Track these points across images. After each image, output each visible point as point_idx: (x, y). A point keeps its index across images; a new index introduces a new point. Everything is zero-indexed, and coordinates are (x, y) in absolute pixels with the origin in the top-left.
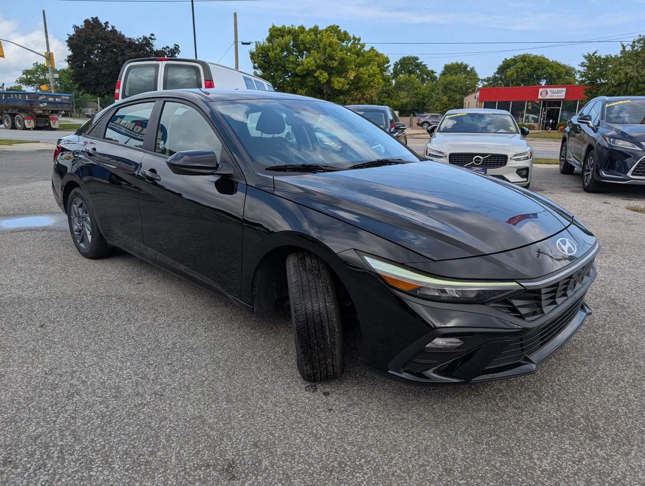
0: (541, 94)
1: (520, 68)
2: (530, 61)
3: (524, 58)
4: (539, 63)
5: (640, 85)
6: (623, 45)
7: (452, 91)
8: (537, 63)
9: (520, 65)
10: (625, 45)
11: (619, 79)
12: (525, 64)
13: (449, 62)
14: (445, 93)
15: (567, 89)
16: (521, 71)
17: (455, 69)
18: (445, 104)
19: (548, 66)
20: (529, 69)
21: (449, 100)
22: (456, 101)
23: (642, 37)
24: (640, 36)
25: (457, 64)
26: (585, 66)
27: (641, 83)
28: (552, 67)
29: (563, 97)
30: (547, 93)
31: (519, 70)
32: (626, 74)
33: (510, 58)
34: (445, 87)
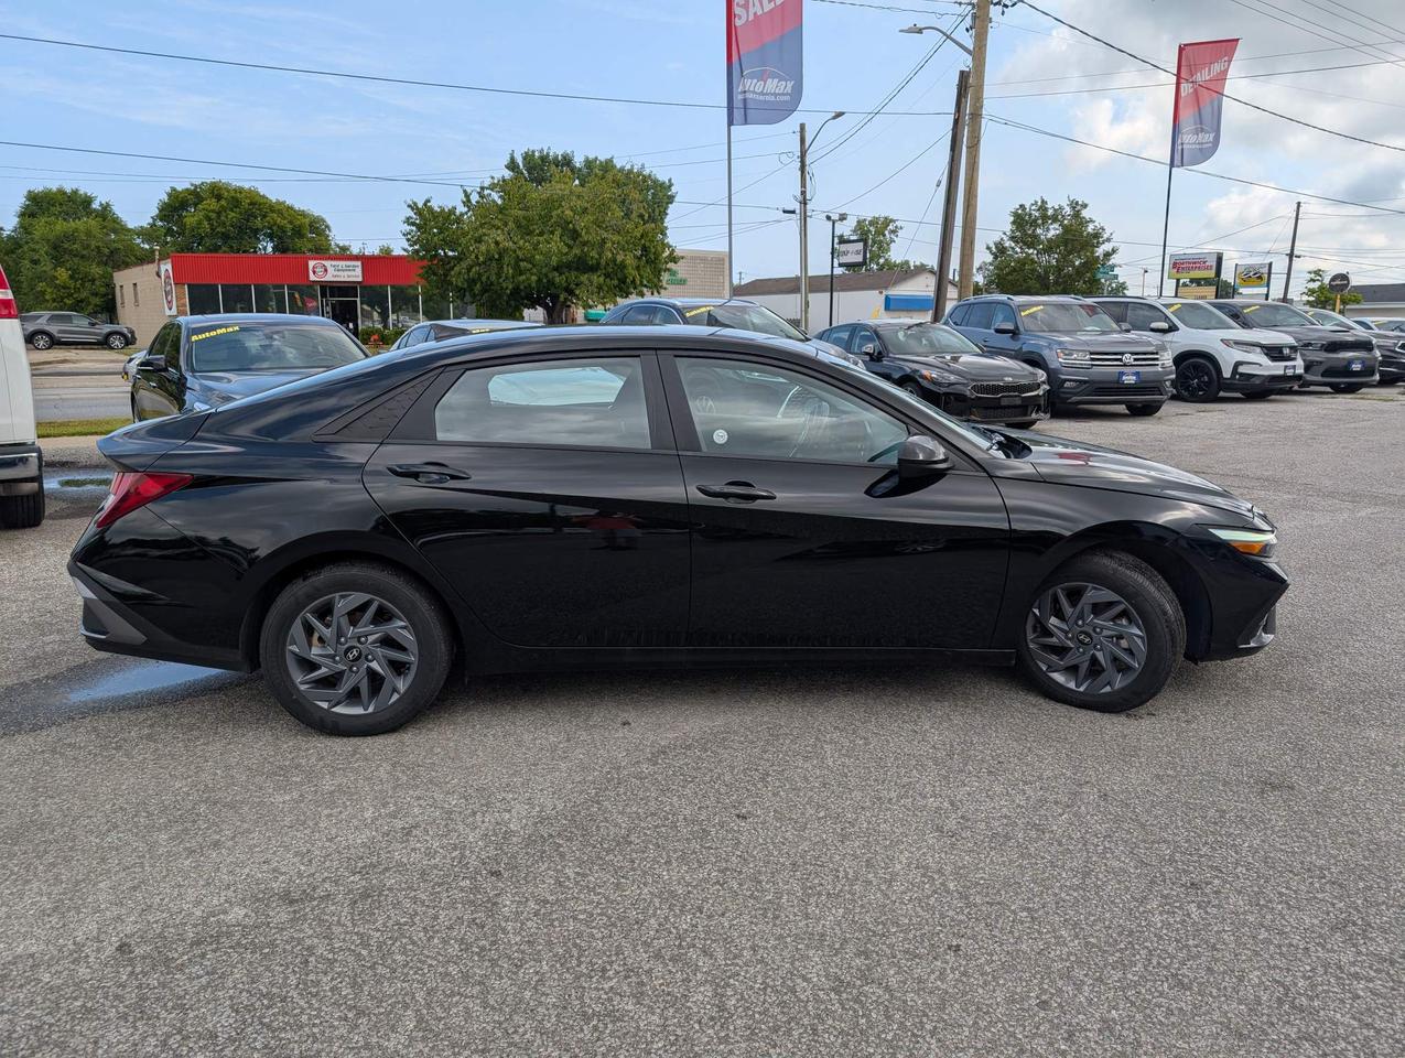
0: (314, 272)
1: (213, 211)
2: (232, 197)
3: (216, 191)
4: (251, 204)
5: (521, 264)
6: (465, 191)
7: (75, 256)
8: (249, 204)
9: (213, 204)
10: (469, 191)
11: (488, 251)
12: (223, 202)
13: (38, 187)
14: (58, 261)
15: (362, 264)
16: (219, 217)
17: (61, 204)
18: (64, 288)
19: (273, 211)
20: (233, 214)
21: (71, 277)
22: (93, 281)
23: (496, 181)
24: (492, 178)
25: (61, 192)
26: (413, 224)
27: (522, 260)
28: (280, 212)
29: (360, 279)
30: (326, 270)
31: (213, 215)
32: (497, 243)
33: (184, 187)
34: (55, 247)
